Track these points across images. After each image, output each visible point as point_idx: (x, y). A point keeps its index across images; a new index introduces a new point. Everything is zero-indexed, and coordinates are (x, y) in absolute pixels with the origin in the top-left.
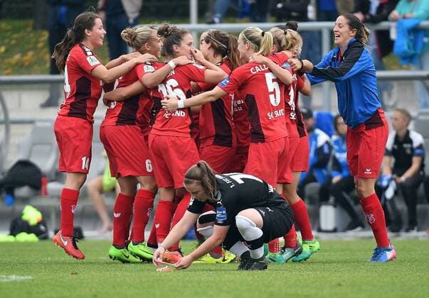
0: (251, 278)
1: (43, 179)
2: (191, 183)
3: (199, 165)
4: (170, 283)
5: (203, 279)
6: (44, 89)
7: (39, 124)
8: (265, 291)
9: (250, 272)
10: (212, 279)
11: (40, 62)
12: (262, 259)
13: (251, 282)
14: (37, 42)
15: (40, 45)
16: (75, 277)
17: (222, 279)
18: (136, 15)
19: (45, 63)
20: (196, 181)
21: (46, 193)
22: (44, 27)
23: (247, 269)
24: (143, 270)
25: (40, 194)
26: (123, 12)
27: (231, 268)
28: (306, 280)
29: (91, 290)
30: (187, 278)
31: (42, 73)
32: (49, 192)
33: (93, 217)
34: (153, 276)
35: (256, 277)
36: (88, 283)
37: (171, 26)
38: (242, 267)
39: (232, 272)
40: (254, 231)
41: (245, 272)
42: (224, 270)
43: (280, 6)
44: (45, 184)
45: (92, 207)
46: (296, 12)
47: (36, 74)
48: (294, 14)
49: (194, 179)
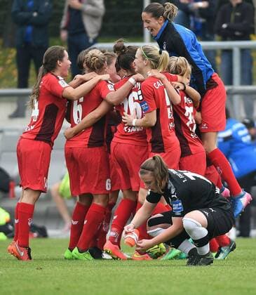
0: (199, 272)
1: (11, 183)
2: (145, 173)
3: (154, 158)
4: (126, 277)
5: (155, 274)
6: (12, 102)
7: (8, 134)
8: (211, 285)
9: (198, 267)
10: (163, 273)
11: (9, 77)
12: (208, 254)
13: (199, 277)
14: (6, 59)
15: (9, 61)
16: (39, 271)
17: (173, 274)
18: (95, 35)
19: (13, 78)
20: (150, 172)
21: (14, 196)
22: (12, 46)
23: (195, 265)
24: (101, 266)
25: (8, 197)
26: (84, 31)
27: (181, 264)
28: (248, 274)
29: (54, 284)
30: (141, 273)
31: (10, 87)
32: (16, 195)
33: (56, 217)
34: (110, 271)
35: (203, 271)
36: (51, 278)
37: (127, 45)
38: (190, 263)
39: (182, 267)
40: (200, 231)
41: (193, 268)
42: (175, 266)
43: (224, 26)
44: (13, 188)
45: (56, 208)
46: (240, 31)
47: (5, 88)
48: (237, 33)
49: (148, 169)
